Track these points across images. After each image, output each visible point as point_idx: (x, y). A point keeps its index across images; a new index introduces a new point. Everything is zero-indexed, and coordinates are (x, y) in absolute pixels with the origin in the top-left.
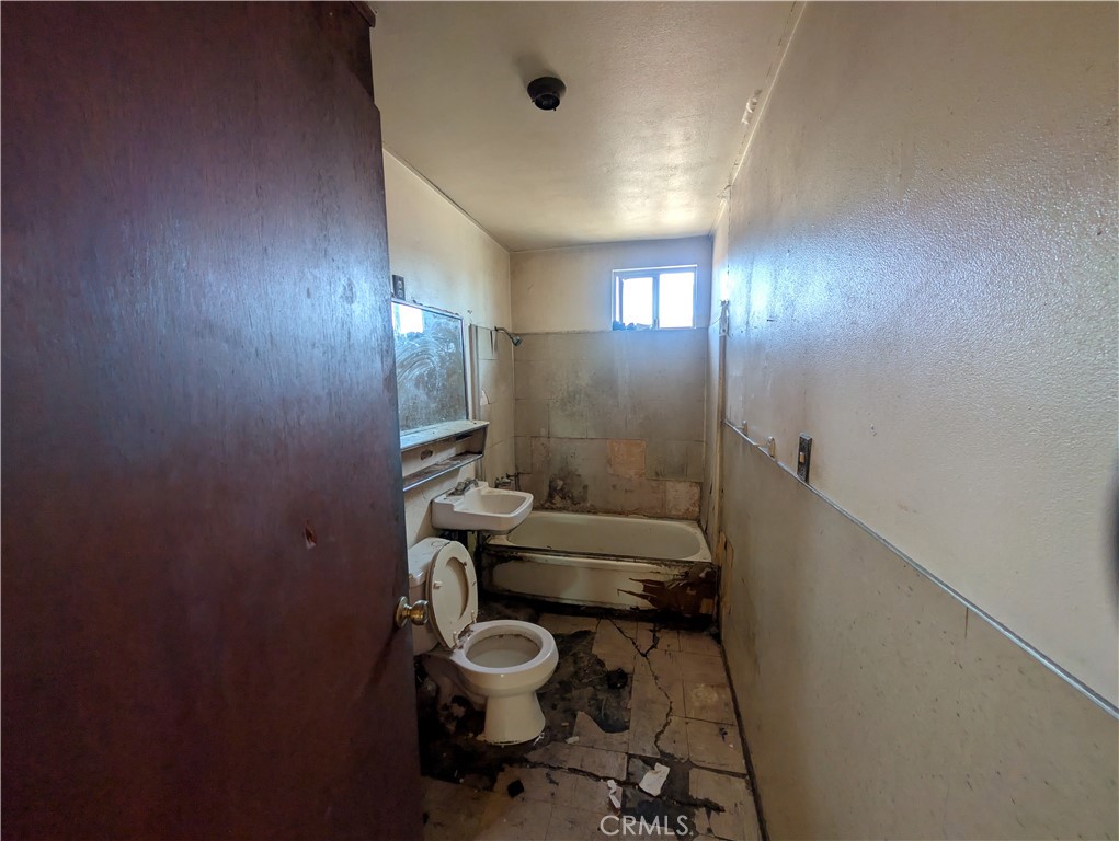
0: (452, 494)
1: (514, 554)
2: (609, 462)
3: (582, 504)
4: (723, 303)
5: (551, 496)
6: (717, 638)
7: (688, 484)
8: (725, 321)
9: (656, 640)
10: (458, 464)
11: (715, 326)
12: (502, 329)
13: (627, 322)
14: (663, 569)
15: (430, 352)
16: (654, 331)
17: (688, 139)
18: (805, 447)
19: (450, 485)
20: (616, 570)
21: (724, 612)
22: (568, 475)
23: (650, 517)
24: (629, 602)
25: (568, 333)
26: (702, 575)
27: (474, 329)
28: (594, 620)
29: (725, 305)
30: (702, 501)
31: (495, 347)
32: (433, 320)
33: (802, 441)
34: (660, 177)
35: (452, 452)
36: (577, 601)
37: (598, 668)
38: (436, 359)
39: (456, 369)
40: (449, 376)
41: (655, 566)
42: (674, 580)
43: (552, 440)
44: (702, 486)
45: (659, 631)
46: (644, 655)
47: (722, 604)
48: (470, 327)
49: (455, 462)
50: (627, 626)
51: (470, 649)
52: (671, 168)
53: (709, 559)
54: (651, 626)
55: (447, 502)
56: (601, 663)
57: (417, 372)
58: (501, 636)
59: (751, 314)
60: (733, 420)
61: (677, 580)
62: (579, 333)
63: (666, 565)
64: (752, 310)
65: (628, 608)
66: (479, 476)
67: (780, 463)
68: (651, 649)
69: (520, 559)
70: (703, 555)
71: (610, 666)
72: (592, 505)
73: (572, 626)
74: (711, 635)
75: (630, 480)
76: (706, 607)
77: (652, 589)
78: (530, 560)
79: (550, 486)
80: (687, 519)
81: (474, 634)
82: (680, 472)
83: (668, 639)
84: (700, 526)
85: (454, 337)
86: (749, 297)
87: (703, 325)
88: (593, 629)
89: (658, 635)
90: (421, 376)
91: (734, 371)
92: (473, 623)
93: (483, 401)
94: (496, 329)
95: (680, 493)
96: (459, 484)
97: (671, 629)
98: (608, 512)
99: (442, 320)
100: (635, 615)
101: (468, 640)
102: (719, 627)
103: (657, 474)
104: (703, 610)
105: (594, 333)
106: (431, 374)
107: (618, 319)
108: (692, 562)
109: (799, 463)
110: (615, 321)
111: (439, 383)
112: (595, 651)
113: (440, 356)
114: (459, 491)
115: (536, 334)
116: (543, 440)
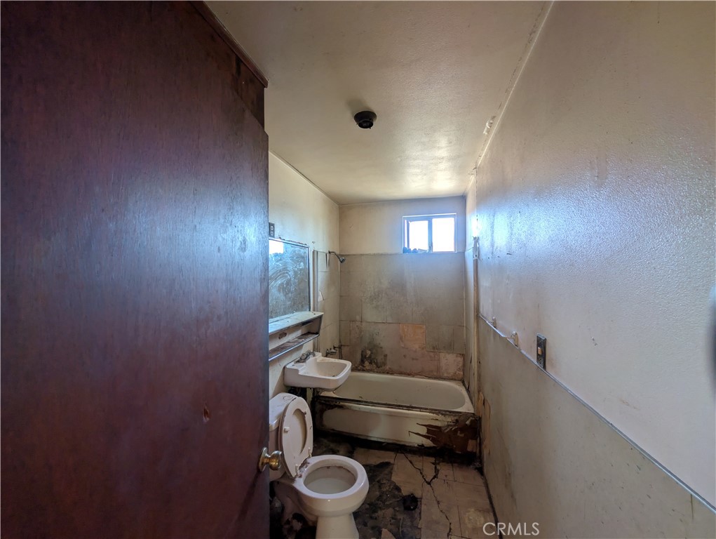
0: (298, 362)
1: (338, 403)
2: (401, 338)
3: (383, 367)
4: (475, 238)
5: (362, 362)
6: (481, 471)
7: (455, 355)
8: (477, 250)
9: (437, 471)
10: (303, 341)
11: (470, 252)
12: (333, 252)
13: (412, 248)
14: (440, 417)
15: (288, 269)
16: (429, 254)
17: (451, 143)
18: (542, 343)
19: (297, 356)
20: (407, 417)
21: (485, 452)
22: (374, 347)
23: (429, 378)
24: (416, 441)
25: (374, 255)
26: (468, 422)
27: (316, 253)
28: (392, 454)
29: (476, 240)
30: (465, 367)
31: (329, 263)
32: (290, 249)
33: (539, 339)
34: (432, 163)
35: (299, 333)
36: (380, 438)
37: (396, 493)
38: (291, 273)
39: (304, 278)
40: (299, 284)
41: (435, 415)
42: (448, 426)
43: (364, 324)
44: (464, 356)
45: (438, 464)
46: (429, 483)
47: (483, 446)
48: (314, 252)
49: (301, 340)
50: (415, 458)
51: (307, 477)
52: (440, 159)
53: (472, 411)
54: (433, 460)
55: (295, 367)
56: (398, 489)
57: (279, 282)
58: (328, 467)
59: (495, 248)
60: (485, 315)
61: (451, 426)
62: (382, 255)
63: (442, 414)
64: (496, 246)
65: (416, 445)
66: (316, 348)
67: (523, 351)
68: (434, 478)
69: (341, 407)
70: (467, 407)
71: (405, 491)
72: (390, 368)
73: (377, 458)
74: (476, 468)
75: (415, 352)
76: (471, 446)
77: (433, 432)
78: (348, 408)
79: (362, 355)
80: (455, 380)
81: (309, 465)
82: (450, 347)
83: (446, 471)
84: (464, 385)
85: (302, 258)
86: (492, 237)
87: (461, 250)
88: (392, 461)
89: (438, 467)
90: (282, 284)
91: (485, 283)
92: (309, 457)
93: (320, 298)
94: (330, 253)
95: (450, 361)
96: (303, 355)
97: (448, 463)
98: (401, 373)
99: (296, 249)
100: (421, 451)
101: (306, 470)
102: (481, 462)
103: (434, 348)
104: (469, 449)
105: (391, 255)
106: (288, 283)
107: (406, 246)
108: (460, 413)
109: (538, 355)
110: (404, 248)
111: (292, 289)
112: (394, 478)
113: (294, 271)
114: (302, 360)
115: (354, 255)
116: (358, 323)
